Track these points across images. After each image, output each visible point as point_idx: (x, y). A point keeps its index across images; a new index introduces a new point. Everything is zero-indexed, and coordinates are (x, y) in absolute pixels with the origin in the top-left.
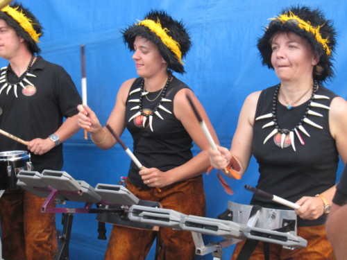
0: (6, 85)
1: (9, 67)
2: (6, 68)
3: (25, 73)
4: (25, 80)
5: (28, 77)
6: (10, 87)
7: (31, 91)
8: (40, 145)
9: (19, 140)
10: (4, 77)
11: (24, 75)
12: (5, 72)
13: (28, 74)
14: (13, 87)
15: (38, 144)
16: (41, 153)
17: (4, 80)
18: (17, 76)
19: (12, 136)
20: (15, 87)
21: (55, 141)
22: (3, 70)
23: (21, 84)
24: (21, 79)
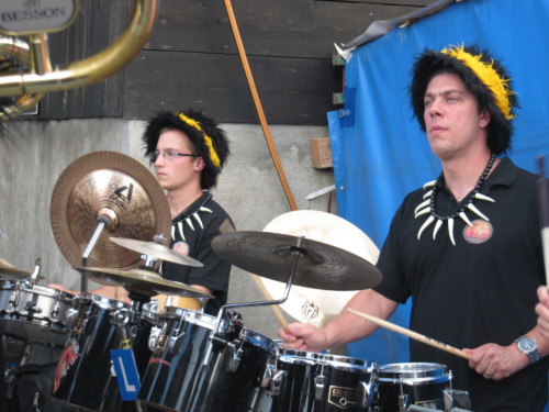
0: (431, 219)
1: (442, 180)
2: (432, 183)
3: (473, 193)
4: (471, 206)
5: (477, 202)
6: (439, 223)
7: (480, 233)
8: (496, 359)
9: (448, 348)
10: (428, 202)
11: (470, 198)
12: (430, 193)
13: (479, 196)
14: (445, 223)
15: (492, 356)
16: (498, 376)
17: (428, 210)
18: (454, 200)
19: (433, 342)
20: (451, 222)
21: (527, 352)
22: (429, 189)
23: (463, 215)
24: (463, 206)
